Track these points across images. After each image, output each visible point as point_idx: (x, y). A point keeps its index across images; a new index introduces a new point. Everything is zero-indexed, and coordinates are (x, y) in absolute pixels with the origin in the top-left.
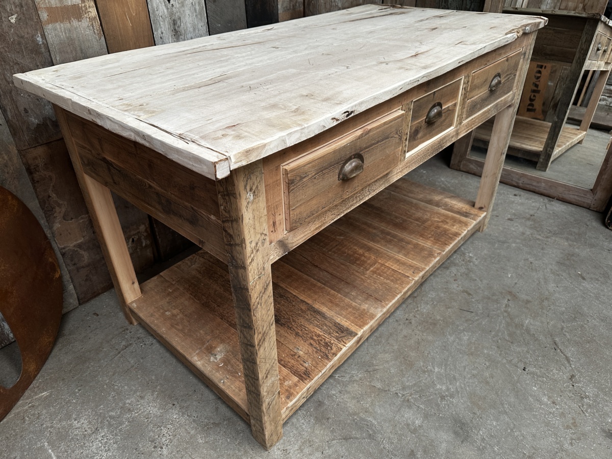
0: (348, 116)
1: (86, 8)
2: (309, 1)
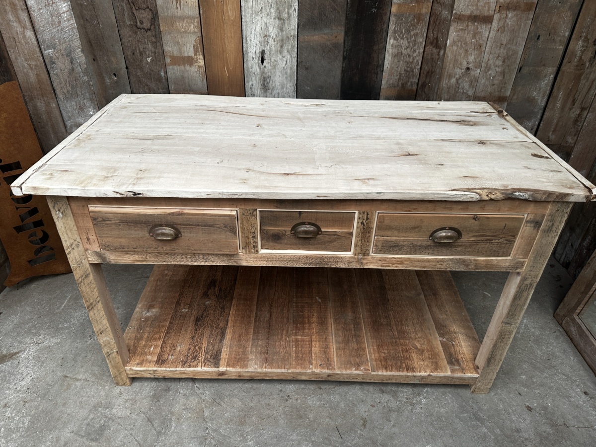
0: (133, 194)
1: (197, 60)
2: (425, 82)
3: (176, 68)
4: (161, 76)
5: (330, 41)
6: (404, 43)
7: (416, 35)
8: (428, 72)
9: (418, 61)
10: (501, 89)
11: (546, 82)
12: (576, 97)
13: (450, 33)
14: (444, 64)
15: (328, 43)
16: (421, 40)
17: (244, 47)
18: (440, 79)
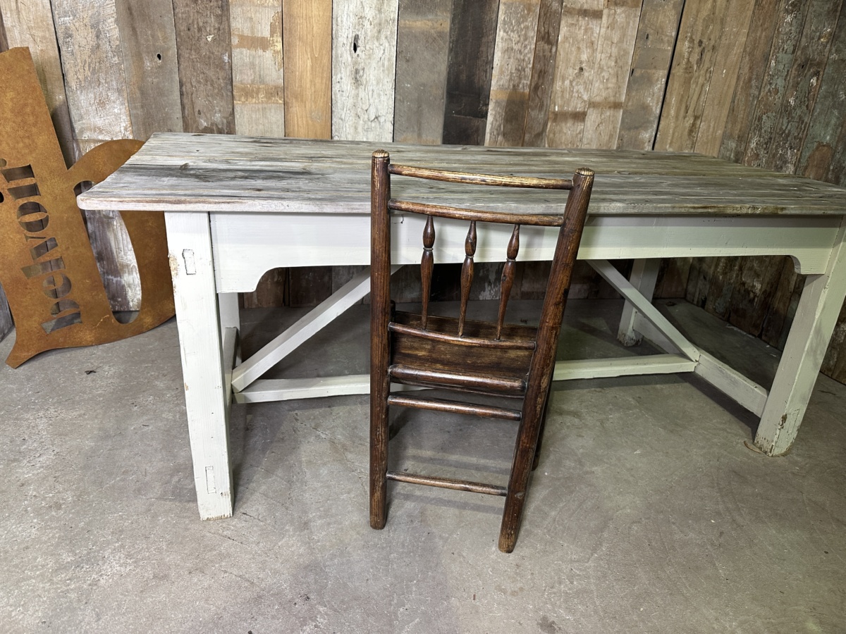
1: (273, 43)
2: (537, 84)
3: (245, 52)
4: (224, 62)
5: (434, 29)
6: (514, 36)
7: (527, 28)
8: (541, 72)
9: (529, 59)
10: (616, 94)
11: (659, 86)
12: (688, 103)
13: (561, 28)
14: (557, 62)
15: (433, 31)
16: (532, 34)
17: (334, 29)
18: (553, 80)
